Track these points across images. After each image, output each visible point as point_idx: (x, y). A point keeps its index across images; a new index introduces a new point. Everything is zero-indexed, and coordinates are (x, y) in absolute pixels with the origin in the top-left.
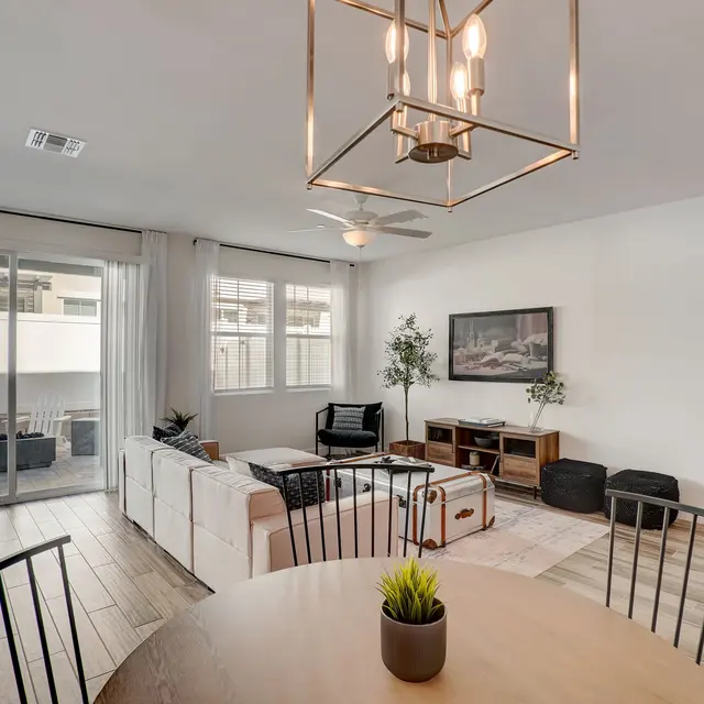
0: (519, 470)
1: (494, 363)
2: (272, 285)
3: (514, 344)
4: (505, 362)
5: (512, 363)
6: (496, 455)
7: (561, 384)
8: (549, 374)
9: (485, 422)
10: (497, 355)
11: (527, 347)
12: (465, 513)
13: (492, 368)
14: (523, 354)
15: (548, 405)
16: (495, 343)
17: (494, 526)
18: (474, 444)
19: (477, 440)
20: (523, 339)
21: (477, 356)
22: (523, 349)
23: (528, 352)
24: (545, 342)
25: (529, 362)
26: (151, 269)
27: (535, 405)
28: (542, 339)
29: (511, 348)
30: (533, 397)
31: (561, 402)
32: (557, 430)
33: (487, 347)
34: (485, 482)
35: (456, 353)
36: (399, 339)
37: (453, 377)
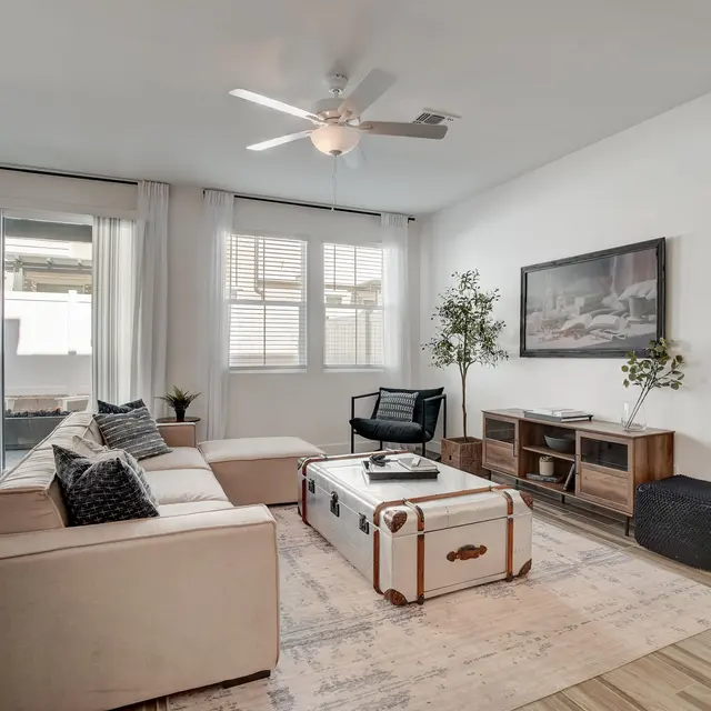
0: (605, 488)
1: (578, 330)
2: (306, 243)
3: (606, 301)
4: (594, 328)
5: (604, 328)
6: (570, 463)
7: (679, 358)
8: (658, 342)
9: (559, 415)
10: (582, 319)
11: (625, 302)
12: (468, 552)
13: (576, 338)
14: (619, 314)
15: (655, 390)
16: (580, 302)
17: (532, 575)
18: (545, 446)
19: (549, 440)
20: (620, 292)
21: (557, 321)
22: (619, 307)
23: (628, 311)
24: (653, 294)
25: (628, 326)
26: (147, 224)
27: (635, 390)
28: (648, 289)
29: (601, 306)
30: (632, 378)
31: (675, 386)
32: (671, 429)
33: (570, 308)
34: (511, 505)
35: (530, 319)
36: (450, 302)
37: (524, 353)
